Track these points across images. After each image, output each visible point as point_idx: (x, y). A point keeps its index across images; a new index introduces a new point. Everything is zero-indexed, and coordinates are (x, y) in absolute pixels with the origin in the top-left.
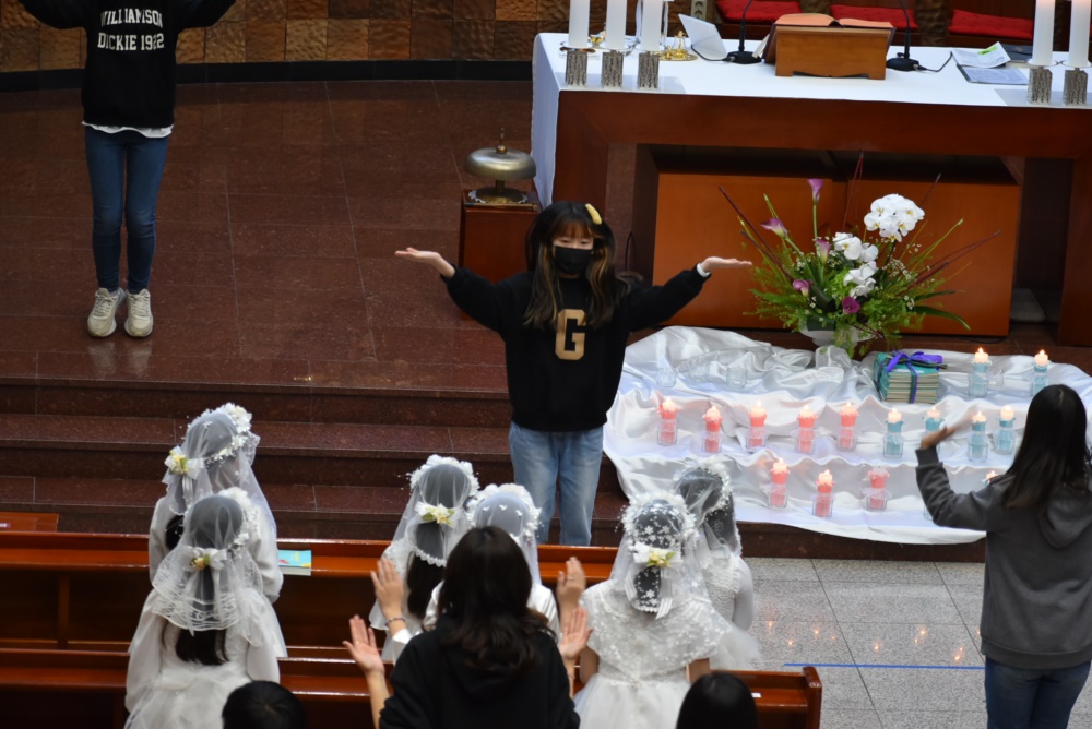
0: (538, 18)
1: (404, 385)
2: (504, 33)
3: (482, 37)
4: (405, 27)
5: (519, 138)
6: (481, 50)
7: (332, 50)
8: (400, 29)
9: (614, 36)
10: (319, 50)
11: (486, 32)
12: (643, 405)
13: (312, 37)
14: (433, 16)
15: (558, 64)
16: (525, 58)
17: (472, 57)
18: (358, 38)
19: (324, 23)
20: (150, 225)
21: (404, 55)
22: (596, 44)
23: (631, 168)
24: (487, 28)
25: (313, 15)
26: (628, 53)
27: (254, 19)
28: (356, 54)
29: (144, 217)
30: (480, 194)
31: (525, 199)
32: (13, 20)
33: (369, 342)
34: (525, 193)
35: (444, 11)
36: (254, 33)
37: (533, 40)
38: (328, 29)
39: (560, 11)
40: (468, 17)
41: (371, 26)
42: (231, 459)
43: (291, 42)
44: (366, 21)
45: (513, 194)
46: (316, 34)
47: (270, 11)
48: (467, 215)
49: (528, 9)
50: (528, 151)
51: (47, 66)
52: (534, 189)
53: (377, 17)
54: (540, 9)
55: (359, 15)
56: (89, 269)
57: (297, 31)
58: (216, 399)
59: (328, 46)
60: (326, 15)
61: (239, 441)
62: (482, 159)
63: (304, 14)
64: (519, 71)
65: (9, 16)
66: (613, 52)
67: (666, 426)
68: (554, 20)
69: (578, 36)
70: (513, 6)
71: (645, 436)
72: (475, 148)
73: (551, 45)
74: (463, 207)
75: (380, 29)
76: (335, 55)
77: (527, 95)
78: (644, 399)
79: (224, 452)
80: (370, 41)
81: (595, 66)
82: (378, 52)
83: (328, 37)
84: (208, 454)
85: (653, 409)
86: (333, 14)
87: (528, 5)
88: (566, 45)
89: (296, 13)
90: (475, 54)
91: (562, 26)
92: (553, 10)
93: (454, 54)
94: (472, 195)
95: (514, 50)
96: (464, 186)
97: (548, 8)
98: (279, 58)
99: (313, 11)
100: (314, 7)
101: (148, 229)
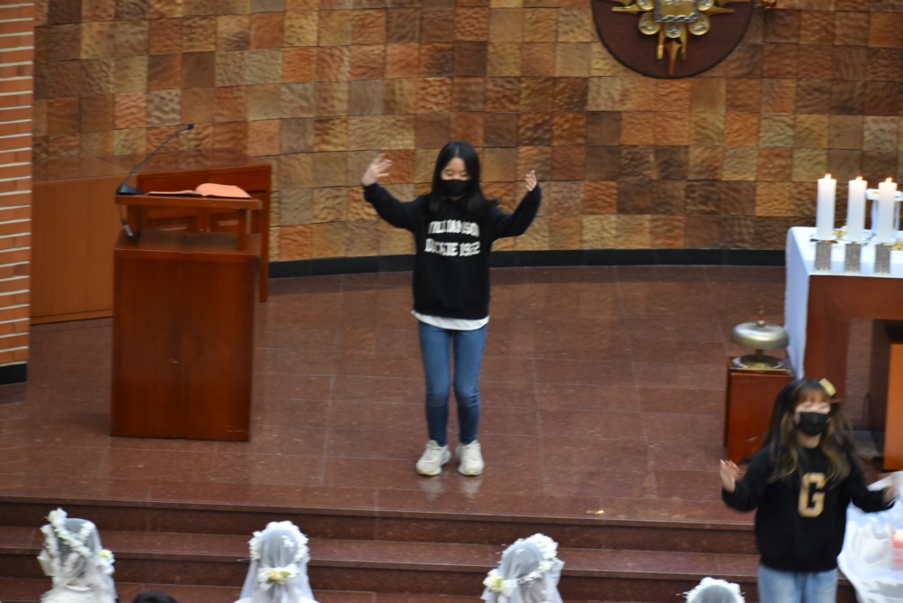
0: (790, 214)
1: (679, 518)
2: (762, 226)
3: (744, 230)
4: (680, 221)
5: (774, 313)
6: (743, 241)
7: (620, 240)
8: (676, 223)
9: (854, 230)
10: (610, 240)
11: (747, 226)
12: (879, 537)
13: (605, 230)
14: (703, 212)
15: (808, 253)
16: (779, 248)
17: (736, 247)
18: (641, 231)
19: (613, 218)
20: (475, 397)
21: (680, 244)
22: (839, 237)
23: (867, 339)
24: (748, 222)
25: (604, 211)
26: (866, 244)
27: (556, 214)
28: (640, 243)
29: (469, 389)
30: (745, 360)
31: (780, 365)
32: (357, 214)
33: (650, 482)
34: (780, 360)
35: (712, 208)
36: (556, 226)
37: (786, 233)
38: (617, 222)
39: (808, 209)
40: (733, 214)
41: (653, 220)
42: (539, 580)
43: (587, 233)
44: (648, 216)
45: (771, 360)
46: (607, 227)
47: (569, 208)
48: (732, 378)
49: (782, 207)
51: (385, 252)
52: (787, 357)
53: (658, 213)
54: (793, 207)
55: (641, 211)
56: (420, 422)
57: (592, 224)
58: (527, 528)
59: (617, 237)
60: (614, 211)
61: (545, 566)
62: (745, 331)
63: (596, 210)
64: (775, 259)
66: (853, 244)
67: (897, 554)
68: (803, 216)
69: (825, 227)
70: (769, 204)
71: (879, 562)
72: (739, 322)
73: (802, 239)
74: (730, 371)
75: (660, 223)
76: (622, 244)
77: (782, 278)
78: (879, 532)
79: (534, 574)
80: (652, 233)
81: (838, 255)
82: (658, 242)
83: (617, 229)
84: (521, 576)
85: (885, 540)
86: (622, 210)
87: (781, 204)
88: (815, 237)
89: (590, 210)
90: (738, 244)
91: (810, 221)
92: (802, 208)
93: (721, 244)
94: (737, 361)
95: (770, 240)
96: (730, 354)
97: (798, 206)
98: (576, 247)
99: (604, 208)
100: (605, 205)
101: (473, 400)
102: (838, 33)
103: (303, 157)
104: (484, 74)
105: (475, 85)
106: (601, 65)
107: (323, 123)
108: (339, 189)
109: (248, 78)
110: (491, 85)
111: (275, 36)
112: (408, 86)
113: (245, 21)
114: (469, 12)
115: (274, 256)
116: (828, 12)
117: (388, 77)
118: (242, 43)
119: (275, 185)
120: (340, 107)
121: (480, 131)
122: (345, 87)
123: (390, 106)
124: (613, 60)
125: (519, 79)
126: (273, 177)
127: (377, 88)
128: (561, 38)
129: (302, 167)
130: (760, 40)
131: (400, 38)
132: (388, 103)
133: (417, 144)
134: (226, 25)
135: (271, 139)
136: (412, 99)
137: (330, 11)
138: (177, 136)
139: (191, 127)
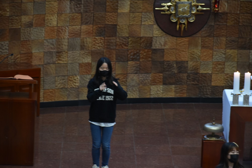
0: (224, 85)
2: (214, 89)
3: (208, 91)
4: (185, 87)
5: (218, 120)
6: (207, 94)
7: (164, 94)
8: (184, 88)
9: (246, 90)
10: (160, 94)
11: (209, 89)
13: (158, 91)
14: (193, 84)
15: (230, 98)
16: (220, 97)
17: (205, 96)
18: (171, 91)
19: (161, 86)
20: (108, 147)
21: (185, 96)
22: (241, 93)
24: (209, 88)
25: (158, 84)
26: (251, 95)
27: (141, 85)
28: (171, 95)
29: (107, 145)
30: (208, 136)
31: (221, 138)
32: (71, 85)
34: (221, 136)
35: (196, 83)
36: (141, 89)
37: (222, 91)
38: (162, 88)
39: (230, 83)
40: (204, 85)
41: (175, 87)
43: (152, 92)
44: (174, 86)
45: (217, 136)
46: (159, 90)
47: (146, 83)
48: (204, 143)
49: (221, 82)
50: (221, 123)
51: (81, 99)
52: (223, 135)
53: (177, 84)
54: (225, 82)
55: (171, 84)
57: (154, 89)
59: (163, 93)
60: (162, 84)
62: (208, 126)
63: (155, 84)
64: (219, 101)
65: (70, 84)
66: (246, 95)
68: (228, 86)
69: (236, 89)
70: (217, 81)
72: (206, 123)
73: (228, 93)
74: (203, 140)
75: (178, 88)
76: (165, 96)
77: (221, 107)
80: (175, 92)
81: (241, 99)
82: (177, 95)
83: (163, 90)
86: (164, 84)
87: (221, 81)
88: (233, 93)
89: (153, 84)
90: (206, 95)
91: (231, 87)
92: (228, 83)
93: (199, 95)
94: (205, 137)
95: (217, 94)
96: (203, 134)
97: (227, 82)
98: (148, 97)
99: (158, 83)
100: (159, 82)
101: (108, 148)
102: (241, 21)
103: (51, 65)
104: (115, 36)
105: (113, 40)
106: (157, 32)
107: (59, 53)
108: (64, 76)
109: (32, 38)
110: (118, 40)
111: (42, 23)
112: (89, 40)
113: (32, 17)
114: (110, 14)
115: (42, 100)
116: (237, 14)
117: (82, 37)
118: (30, 25)
119: (42, 75)
120: (65, 48)
121: (114, 56)
122: (66, 41)
123: (83, 47)
124: (161, 31)
125: (128, 38)
126: (41, 72)
127: (78, 41)
128: (143, 23)
129: (52, 69)
130: (213, 24)
131: (86, 23)
132: (81, 46)
133: (92, 61)
134: (25, 19)
135: (40, 59)
136: (90, 45)
137: (61, 14)
138: (7, 57)
139: (12, 55)
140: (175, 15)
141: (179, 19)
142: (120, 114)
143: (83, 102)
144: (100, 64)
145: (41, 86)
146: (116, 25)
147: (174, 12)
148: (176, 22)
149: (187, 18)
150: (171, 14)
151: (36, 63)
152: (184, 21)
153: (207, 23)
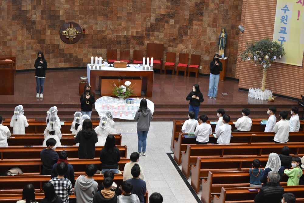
0: (87, 62)
1: (73, 103)
2: (84, 64)
3: (81, 64)
5: (86, 76)
7: (64, 66)
8: (72, 64)
9: (96, 64)
12: (101, 105)
14: (76, 62)
15: (90, 67)
17: (80, 67)
18: (67, 65)
21: (73, 67)
22: (94, 65)
23: (98, 79)
25: (62, 62)
28: (67, 67)
29: (42, 85)
30: (82, 82)
32: (28, 63)
33: (69, 99)
36: (55, 64)
37: (87, 65)
38: (64, 64)
40: (80, 62)
42: (54, 112)
45: (85, 82)
46: (62, 64)
47: (57, 62)
48: (80, 84)
50: (87, 77)
51: (32, 68)
52: (88, 81)
53: (69, 62)
55: (67, 62)
57: (60, 64)
58: (53, 105)
61: (55, 110)
62: (82, 78)
64: (86, 68)
66: (96, 66)
67: (103, 107)
69: (92, 64)
70: (85, 61)
71: (101, 108)
73: (89, 65)
75: (70, 64)
77: (86, 71)
79: (53, 111)
81: (94, 67)
82: (70, 66)
84: (51, 112)
86: (64, 62)
89: (60, 62)
91: (90, 63)
92: (89, 61)
93: (78, 66)
95: (85, 66)
96: (80, 81)
98: (58, 67)
102: (93, 37)
103: (20, 56)
104: (45, 44)
105: (44, 45)
106: (61, 42)
107: (23, 51)
108: (25, 60)
109: (12, 45)
110: (46, 45)
111: (15, 39)
112: (34, 46)
113: (11, 37)
114: (42, 35)
115: (16, 69)
116: (92, 35)
117: (32, 44)
118: (11, 40)
119: (16, 60)
120: (25, 49)
121: (45, 52)
122: (26, 46)
123: (32, 48)
124: (62, 42)
125: (50, 44)
126: (16, 58)
127: (30, 46)
128: (55, 39)
129: (20, 57)
130: (83, 39)
131: (33, 39)
132: (31, 48)
133: (36, 54)
134: (9, 38)
135: (15, 53)
136: (35, 48)
137: (23, 35)
138: (2, 53)
139: (4, 52)
140: (68, 35)
141: (69, 37)
142: (47, 74)
143: (33, 70)
144: (38, 55)
145: (16, 64)
146: (45, 40)
147: (67, 34)
148: (68, 38)
149: (73, 37)
150: (66, 35)
151: (13, 55)
152: (72, 38)
153: (80, 38)
